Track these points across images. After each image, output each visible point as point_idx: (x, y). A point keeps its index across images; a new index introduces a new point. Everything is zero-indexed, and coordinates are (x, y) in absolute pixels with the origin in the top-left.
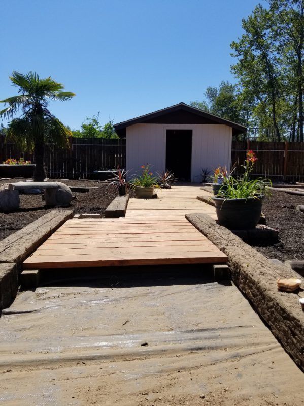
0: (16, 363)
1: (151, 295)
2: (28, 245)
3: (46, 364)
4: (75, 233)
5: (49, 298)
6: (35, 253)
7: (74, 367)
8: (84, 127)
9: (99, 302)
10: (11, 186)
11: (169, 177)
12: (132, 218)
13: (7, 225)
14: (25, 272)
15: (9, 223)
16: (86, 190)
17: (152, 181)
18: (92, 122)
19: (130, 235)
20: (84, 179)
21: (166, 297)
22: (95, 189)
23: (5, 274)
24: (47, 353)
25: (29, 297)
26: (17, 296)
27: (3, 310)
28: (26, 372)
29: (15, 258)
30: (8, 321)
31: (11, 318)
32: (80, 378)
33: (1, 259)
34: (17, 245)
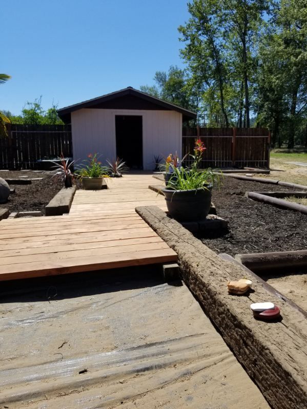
1: (94, 306)
4: (7, 236)
8: (25, 112)
11: (120, 166)
12: (77, 214)
16: (29, 182)
17: (101, 170)
18: (34, 107)
19: (73, 235)
20: (27, 169)
21: (111, 306)
22: (38, 180)
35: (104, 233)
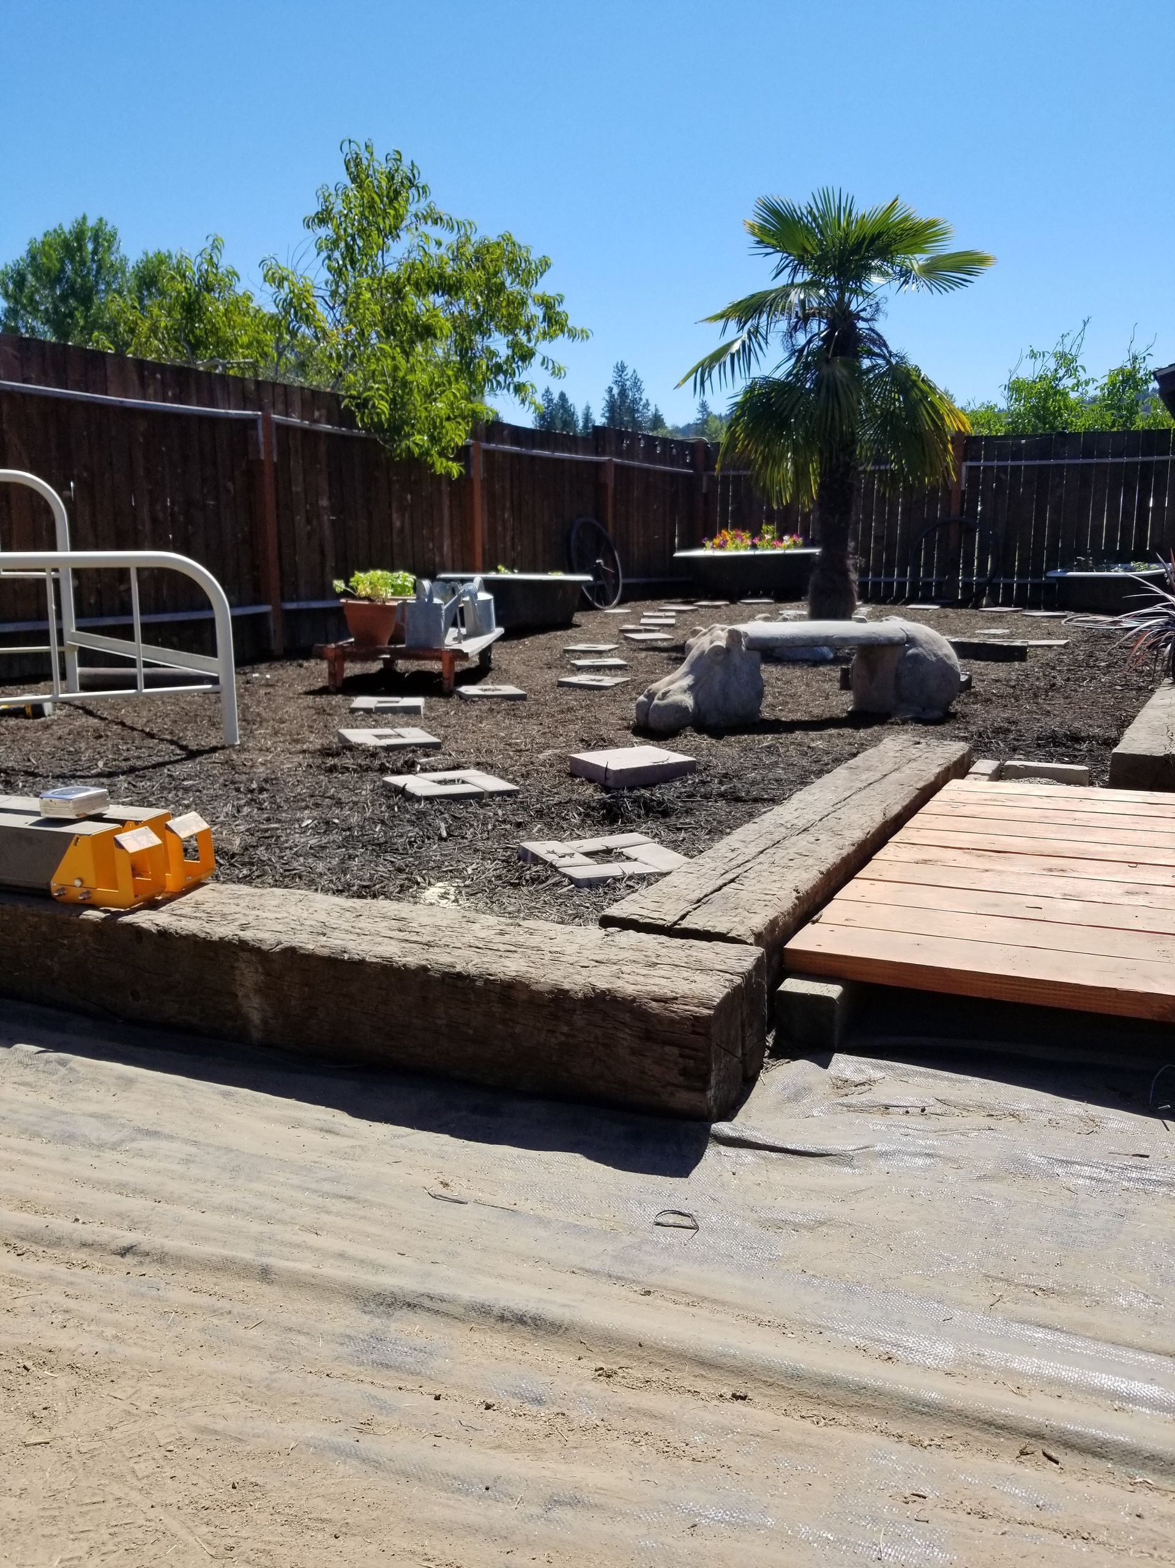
0: (767, 1369)
2: (807, 877)
3: (886, 1411)
4: (984, 842)
5: (887, 1107)
6: (828, 913)
7: (1006, 1464)
8: (1016, 388)
9: (1103, 1174)
10: (734, 636)
13: (721, 783)
14: (792, 985)
15: (726, 775)
16: (1018, 654)
18: (1053, 367)
20: (1003, 605)
22: (1050, 647)
23: (726, 987)
24: (890, 1358)
25: (807, 1090)
26: (763, 1076)
27: (714, 1126)
28: (808, 1423)
29: (758, 926)
30: (734, 1174)
31: (741, 1165)
32: (1041, 1531)
33: (710, 923)
34: (764, 874)
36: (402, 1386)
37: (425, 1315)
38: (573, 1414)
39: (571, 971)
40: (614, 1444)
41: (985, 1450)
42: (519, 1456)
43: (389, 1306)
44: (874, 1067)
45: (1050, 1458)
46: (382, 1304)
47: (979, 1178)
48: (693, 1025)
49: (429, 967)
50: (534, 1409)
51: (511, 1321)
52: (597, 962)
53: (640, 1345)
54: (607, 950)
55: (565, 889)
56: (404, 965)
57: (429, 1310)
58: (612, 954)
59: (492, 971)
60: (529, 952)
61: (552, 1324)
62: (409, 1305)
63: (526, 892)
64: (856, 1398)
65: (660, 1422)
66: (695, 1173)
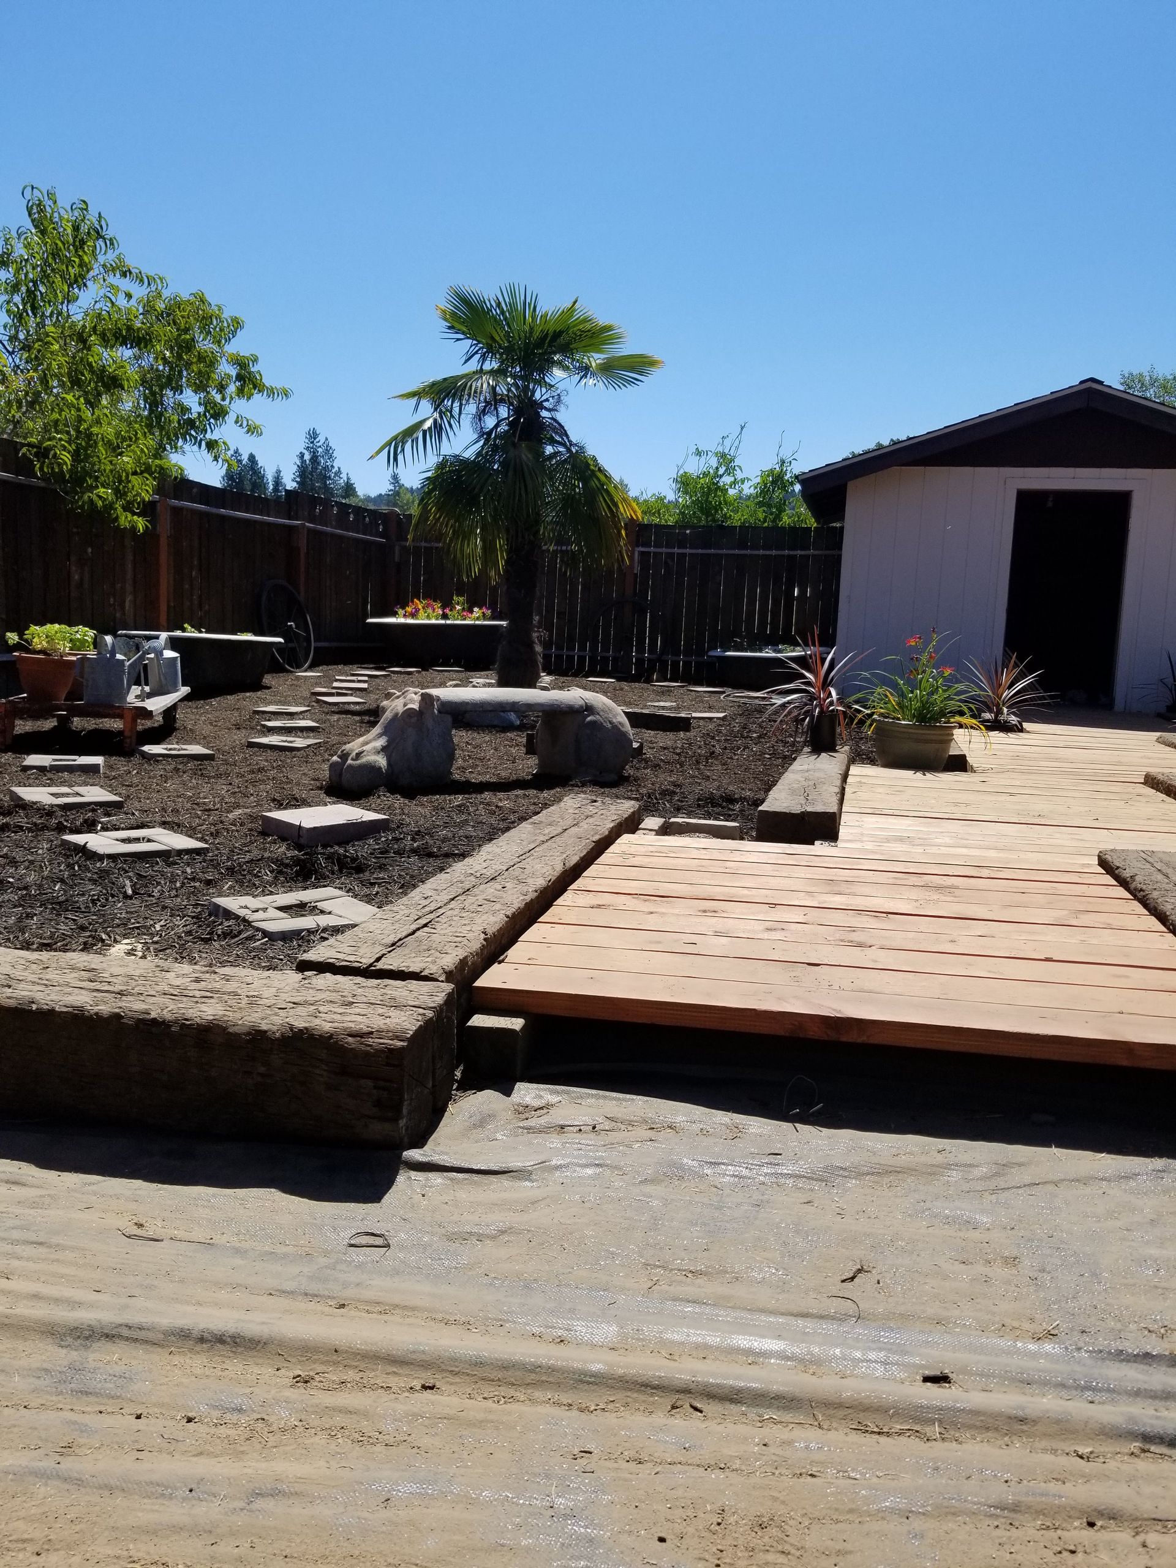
0: (454, 1360)
1: (955, 1175)
2: (493, 921)
3: (558, 1385)
4: (649, 888)
5: (562, 1127)
6: (513, 953)
7: (660, 1418)
8: (683, 482)
9: (745, 1172)
10: (427, 699)
11: (1019, 686)
12: (869, 846)
13: (413, 840)
14: (479, 1020)
15: (418, 833)
16: (681, 725)
17: (949, 698)
18: (715, 465)
19: (865, 919)
20: (671, 680)
21: (1020, 1191)
22: (711, 719)
23: (418, 1020)
24: (562, 1341)
25: (491, 1116)
26: (451, 1108)
27: (405, 1153)
28: (489, 1403)
29: (449, 964)
30: (423, 1196)
31: (430, 1187)
32: (686, 1468)
33: (404, 964)
34: (454, 918)
35: (980, 928)
36: (102, 1408)
37: (122, 1344)
38: (272, 1419)
39: (269, 1012)
40: (312, 1440)
41: (642, 1408)
42: (221, 1459)
43: (87, 1338)
44: (552, 1092)
45: (696, 1409)
46: (79, 1337)
47: (641, 1182)
48: (387, 1057)
49: (123, 1014)
50: (234, 1417)
51: (211, 1341)
52: (294, 1003)
53: (336, 1351)
54: (304, 993)
55: (258, 943)
56: (97, 1014)
57: (127, 1339)
58: (310, 995)
59: (188, 1016)
60: (226, 997)
61: (251, 1340)
62: (107, 1336)
63: (218, 946)
64: (533, 1376)
65: (354, 1416)
66: (387, 1198)
